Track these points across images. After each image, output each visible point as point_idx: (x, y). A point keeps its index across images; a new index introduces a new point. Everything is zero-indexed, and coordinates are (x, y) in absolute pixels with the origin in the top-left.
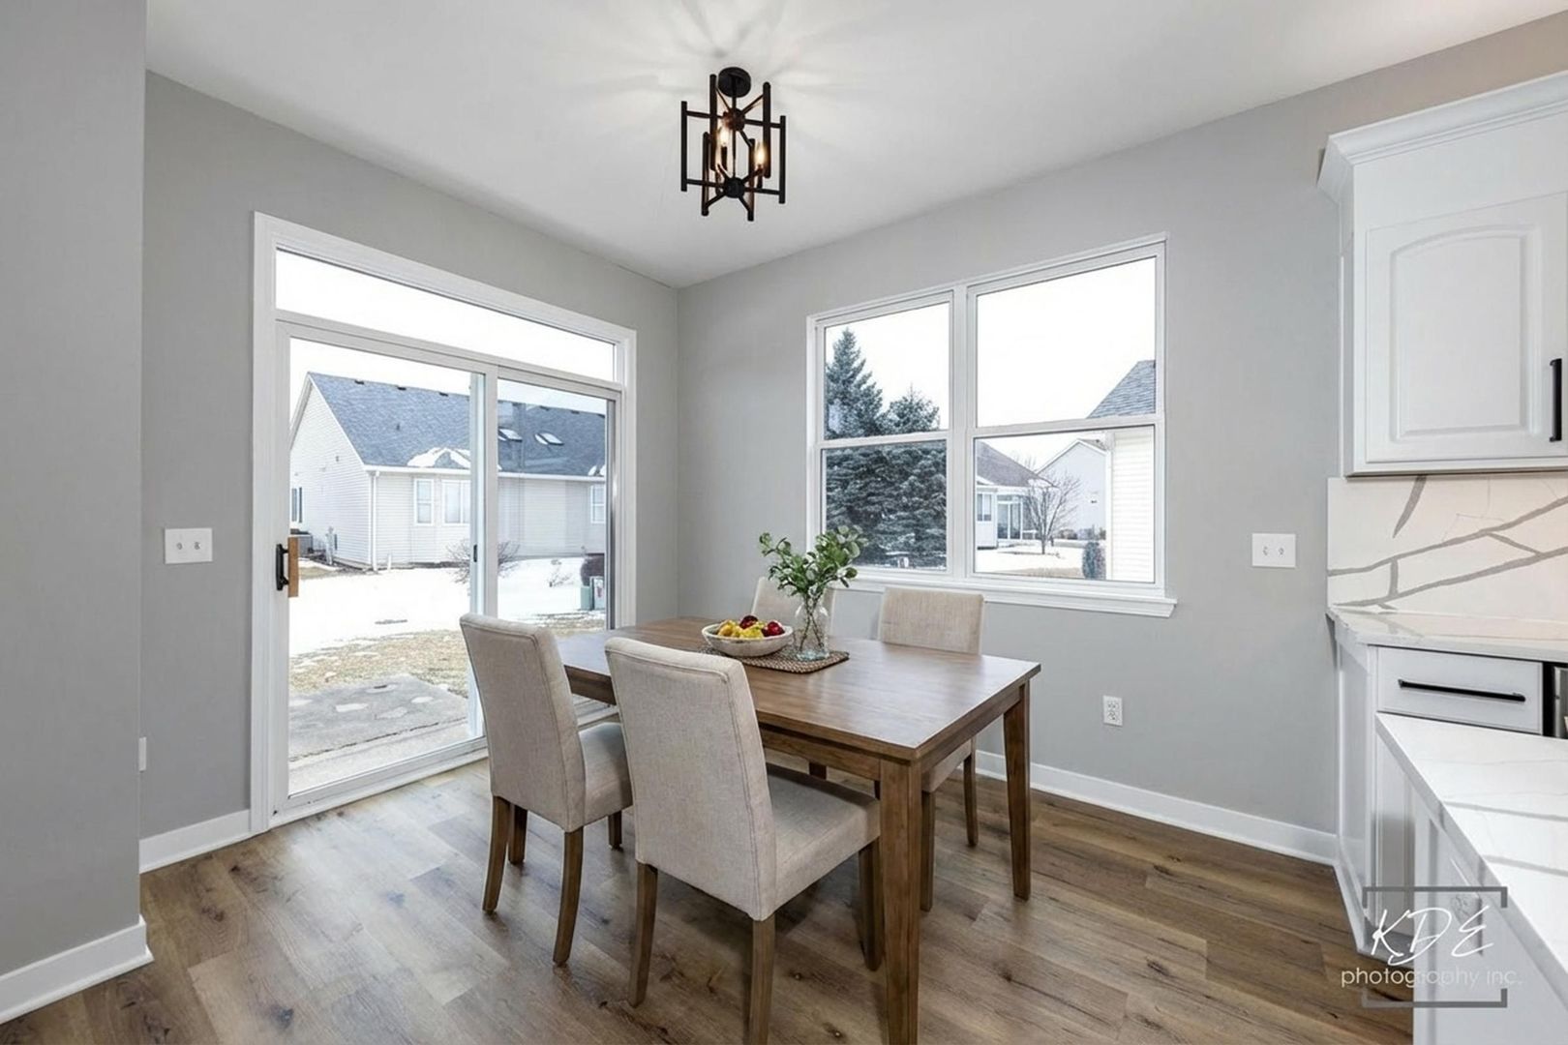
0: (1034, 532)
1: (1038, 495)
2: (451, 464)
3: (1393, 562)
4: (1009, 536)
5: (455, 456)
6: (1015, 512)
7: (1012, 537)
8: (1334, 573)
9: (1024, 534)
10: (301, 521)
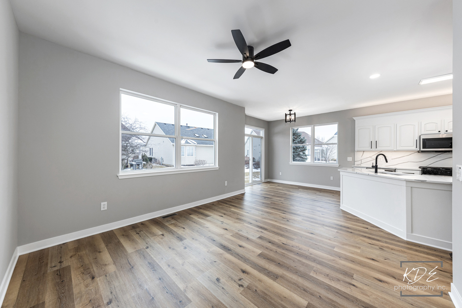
0: (324, 159)
1: (325, 149)
2: (188, 143)
3: (361, 160)
4: (317, 160)
5: (188, 141)
6: (319, 154)
7: (318, 160)
8: (356, 161)
9: (321, 160)
10: (152, 155)
